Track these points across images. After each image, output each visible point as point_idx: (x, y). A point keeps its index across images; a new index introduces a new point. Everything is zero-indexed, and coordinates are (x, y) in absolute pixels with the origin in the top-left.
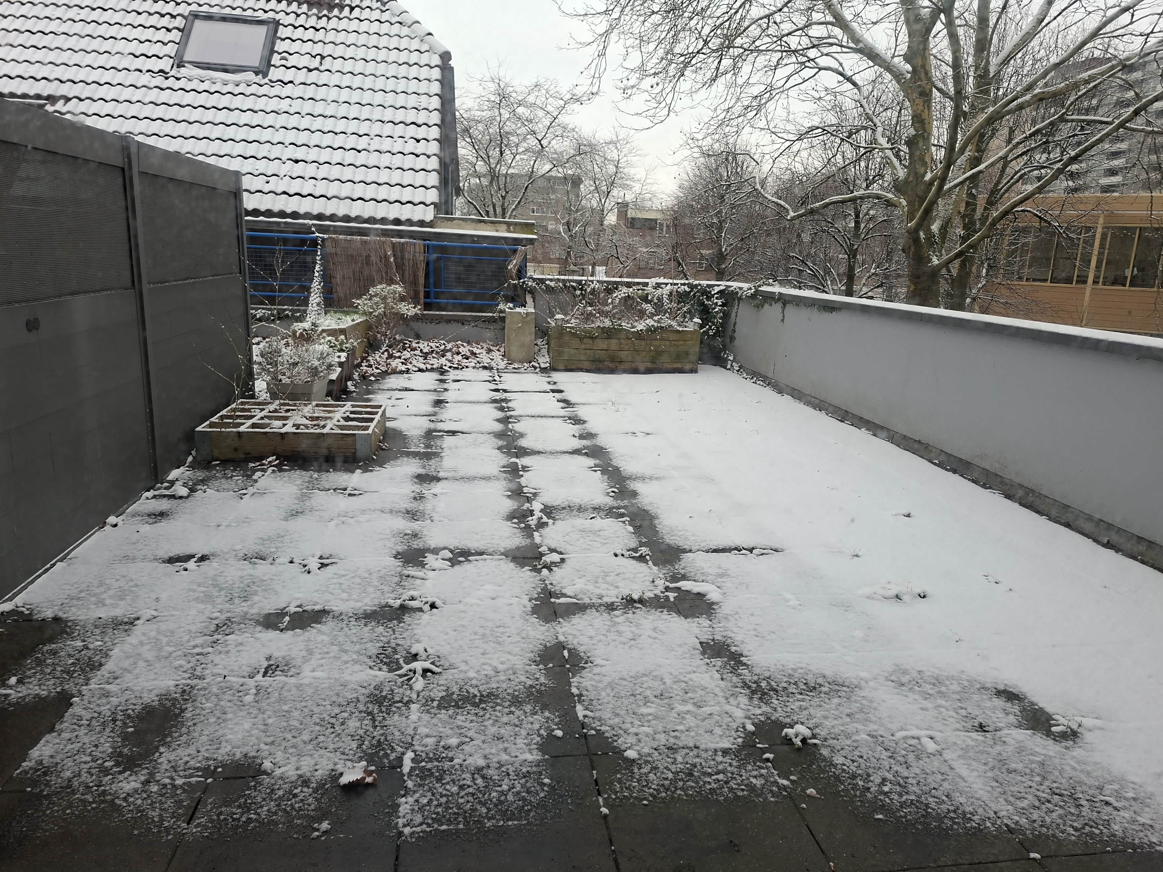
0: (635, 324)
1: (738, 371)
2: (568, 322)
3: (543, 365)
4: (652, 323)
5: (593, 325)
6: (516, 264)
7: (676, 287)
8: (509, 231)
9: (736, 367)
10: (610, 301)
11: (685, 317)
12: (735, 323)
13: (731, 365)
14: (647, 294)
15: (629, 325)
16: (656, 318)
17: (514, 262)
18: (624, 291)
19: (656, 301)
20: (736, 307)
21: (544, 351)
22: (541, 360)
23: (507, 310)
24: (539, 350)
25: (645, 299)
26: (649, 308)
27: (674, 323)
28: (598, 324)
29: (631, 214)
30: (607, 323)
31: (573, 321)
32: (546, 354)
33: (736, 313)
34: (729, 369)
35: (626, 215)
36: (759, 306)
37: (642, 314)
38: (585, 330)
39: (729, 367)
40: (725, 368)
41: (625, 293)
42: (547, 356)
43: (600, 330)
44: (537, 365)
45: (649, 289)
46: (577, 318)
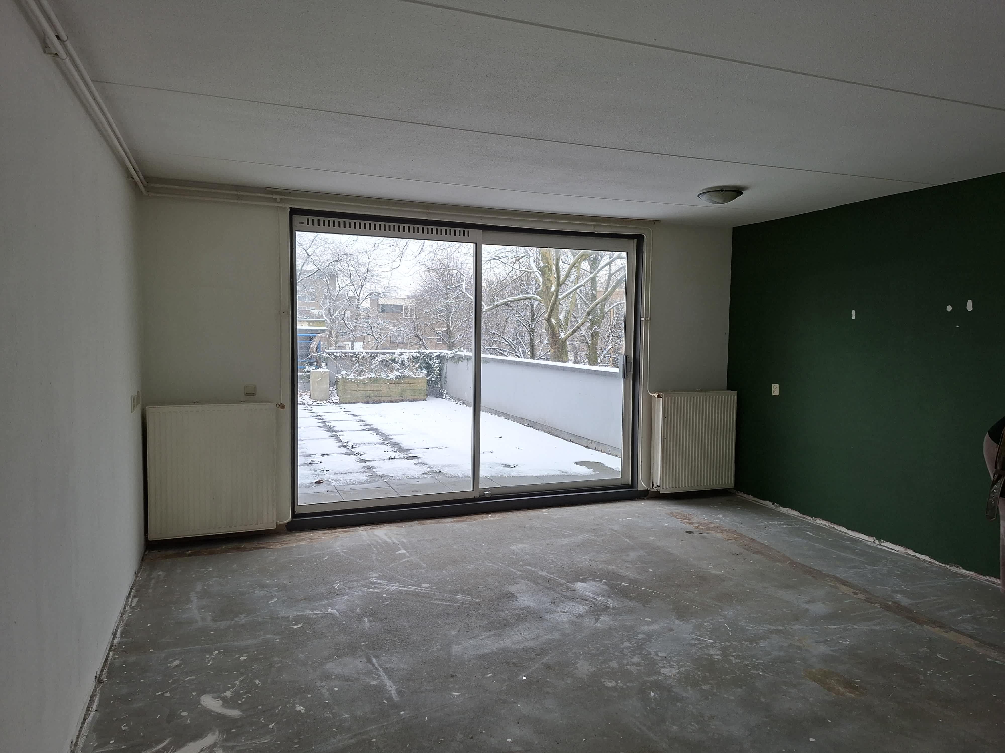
0: (389, 375)
1: (449, 399)
2: (349, 375)
3: (335, 401)
4: (399, 374)
5: (364, 377)
6: (316, 344)
7: (412, 354)
8: (309, 325)
9: (448, 396)
10: (373, 362)
11: (417, 370)
12: (446, 373)
13: (446, 396)
14: (395, 359)
15: (386, 376)
16: (400, 371)
17: (315, 343)
18: (381, 357)
19: (400, 362)
20: (446, 364)
21: (335, 394)
22: (333, 398)
23: (311, 370)
24: (332, 393)
25: (394, 361)
26: (396, 366)
27: (411, 374)
28: (367, 376)
29: (381, 301)
30: (373, 375)
31: (352, 374)
32: (336, 395)
33: (447, 367)
34: (444, 399)
35: (377, 303)
36: (457, 363)
37: (393, 370)
38: (360, 380)
39: (444, 397)
40: (442, 398)
41: (382, 358)
42: (337, 396)
43: (368, 379)
44: (332, 401)
45: (396, 356)
46: (354, 373)
